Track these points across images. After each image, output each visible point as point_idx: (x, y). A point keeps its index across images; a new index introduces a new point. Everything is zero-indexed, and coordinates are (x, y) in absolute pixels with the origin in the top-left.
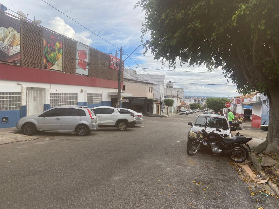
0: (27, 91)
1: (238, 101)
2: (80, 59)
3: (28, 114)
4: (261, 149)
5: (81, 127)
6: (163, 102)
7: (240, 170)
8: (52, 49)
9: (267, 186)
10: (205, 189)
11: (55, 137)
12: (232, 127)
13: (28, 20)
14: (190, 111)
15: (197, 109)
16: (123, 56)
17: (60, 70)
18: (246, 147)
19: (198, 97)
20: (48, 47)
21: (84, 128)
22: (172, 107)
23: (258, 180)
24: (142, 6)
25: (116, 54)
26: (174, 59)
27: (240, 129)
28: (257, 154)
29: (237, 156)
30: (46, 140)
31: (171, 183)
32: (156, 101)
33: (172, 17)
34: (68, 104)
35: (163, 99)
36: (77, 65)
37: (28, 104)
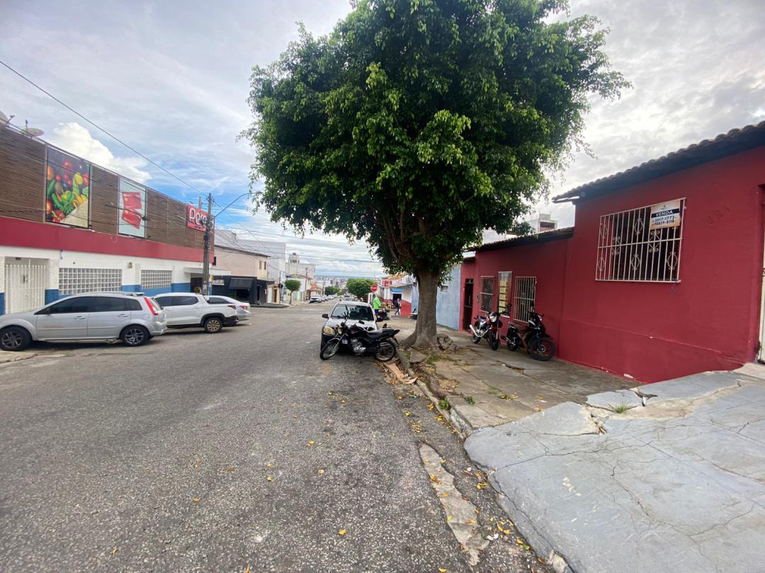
0: (5, 264)
1: (386, 282)
2: (127, 207)
3: (9, 308)
4: (410, 342)
5: (131, 331)
6: (284, 285)
7: (386, 370)
8: (65, 185)
9: (416, 386)
10: (343, 401)
11: (75, 351)
12: (379, 317)
13: (11, 126)
14: (325, 297)
15: (334, 294)
16: (213, 208)
17: (82, 226)
18: (394, 341)
19: (336, 277)
20: (56, 181)
21: (137, 331)
22: (298, 292)
23: (406, 380)
24: (250, 137)
25: (201, 204)
26: (301, 224)
27: (388, 319)
28: (405, 349)
29: (383, 354)
30: (56, 358)
31: (297, 401)
32: (272, 283)
33: (298, 164)
34: (99, 290)
35: (283, 280)
36: (120, 219)
37: (7, 289)
